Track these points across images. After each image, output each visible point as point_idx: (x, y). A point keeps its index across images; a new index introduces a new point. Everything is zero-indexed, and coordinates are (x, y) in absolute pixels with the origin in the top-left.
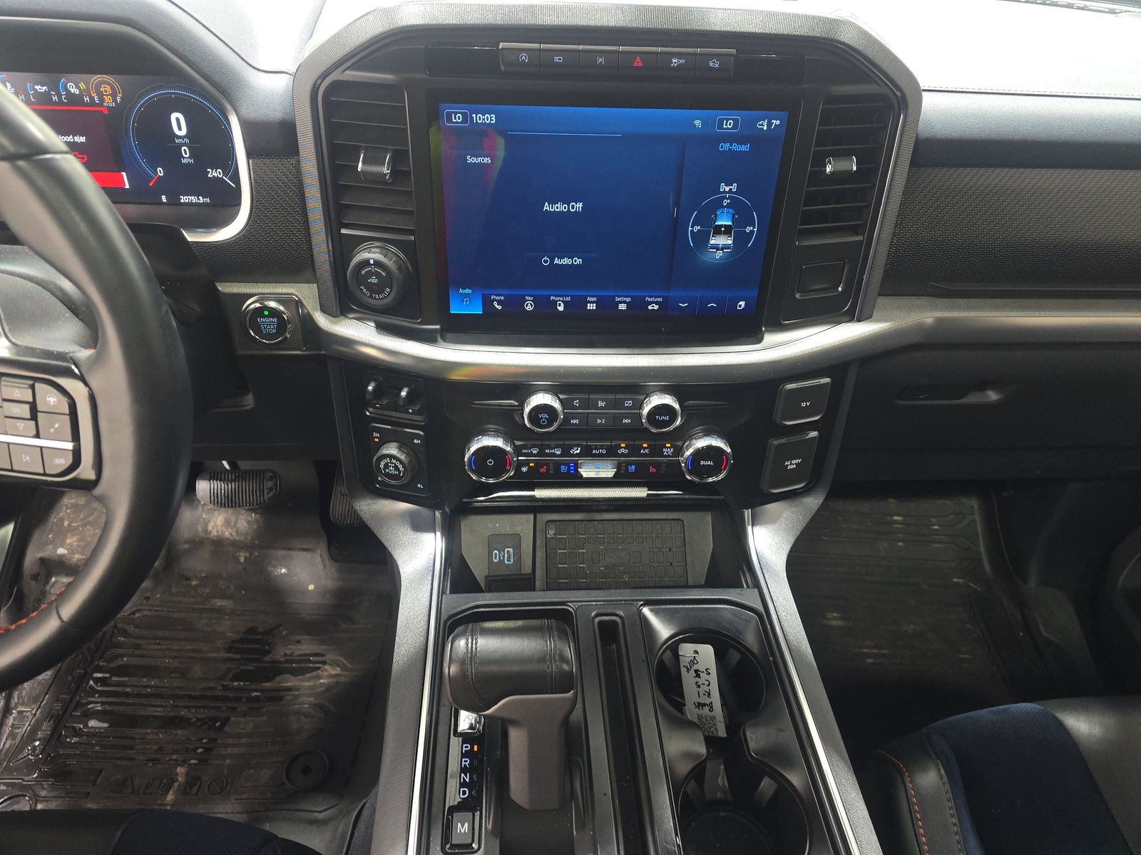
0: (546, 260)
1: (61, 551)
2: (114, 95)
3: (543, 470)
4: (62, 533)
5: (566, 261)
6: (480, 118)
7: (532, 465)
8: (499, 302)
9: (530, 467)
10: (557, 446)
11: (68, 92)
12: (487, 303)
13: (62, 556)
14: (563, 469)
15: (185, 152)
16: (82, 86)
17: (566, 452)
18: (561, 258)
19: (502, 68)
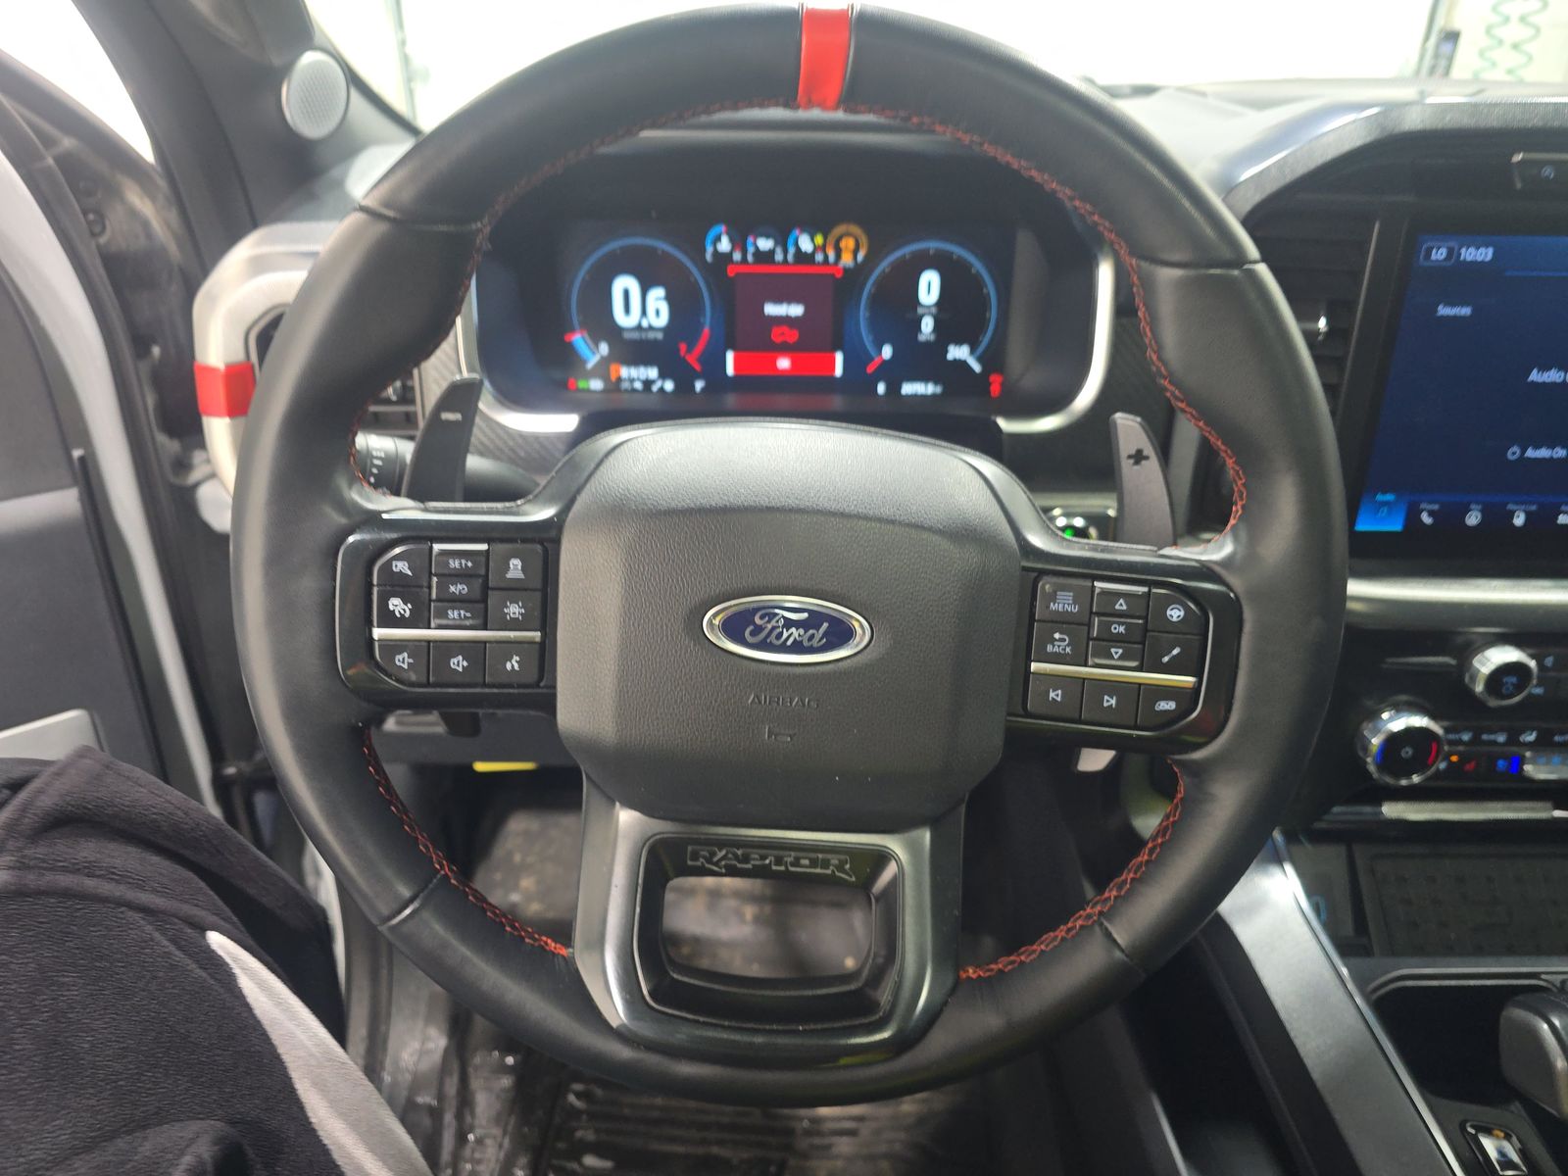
0: (1513, 453)
1: (515, 897)
2: (855, 252)
3: (1469, 767)
4: (515, 872)
5: (1543, 453)
6: (1469, 254)
7: (1454, 758)
8: (1431, 513)
9: (1451, 763)
10: (1501, 730)
11: (798, 249)
12: (1413, 516)
13: (514, 906)
14: (1501, 764)
15: (927, 325)
16: (819, 239)
17: (1513, 740)
18: (1537, 447)
19: (1519, 185)
